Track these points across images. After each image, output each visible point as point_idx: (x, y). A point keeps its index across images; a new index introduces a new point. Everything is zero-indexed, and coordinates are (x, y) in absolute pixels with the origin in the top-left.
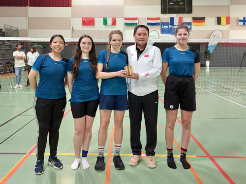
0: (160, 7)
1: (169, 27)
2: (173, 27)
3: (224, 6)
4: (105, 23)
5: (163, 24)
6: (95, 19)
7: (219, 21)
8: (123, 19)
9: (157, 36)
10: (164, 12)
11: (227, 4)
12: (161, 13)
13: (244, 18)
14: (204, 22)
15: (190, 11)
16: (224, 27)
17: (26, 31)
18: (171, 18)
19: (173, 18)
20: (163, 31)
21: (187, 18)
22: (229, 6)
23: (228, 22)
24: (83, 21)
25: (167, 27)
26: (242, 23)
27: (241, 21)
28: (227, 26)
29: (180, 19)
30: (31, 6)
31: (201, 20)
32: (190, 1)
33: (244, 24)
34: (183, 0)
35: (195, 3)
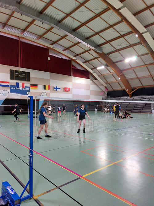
0: (9, 75)
1: (15, 88)
2: (18, 89)
3: (48, 79)
7: (45, 88)
9: (8, 94)
10: (12, 78)
12: (10, 79)
13: (57, 87)
14: (37, 87)
15: (29, 80)
16: (47, 91)
18: (17, 83)
21: (27, 84)
23: (49, 89)
27: (55, 88)
28: (48, 90)
29: (23, 84)
31: (35, 86)
32: (29, 73)
33: (57, 90)
34: (24, 72)
35: (31, 76)
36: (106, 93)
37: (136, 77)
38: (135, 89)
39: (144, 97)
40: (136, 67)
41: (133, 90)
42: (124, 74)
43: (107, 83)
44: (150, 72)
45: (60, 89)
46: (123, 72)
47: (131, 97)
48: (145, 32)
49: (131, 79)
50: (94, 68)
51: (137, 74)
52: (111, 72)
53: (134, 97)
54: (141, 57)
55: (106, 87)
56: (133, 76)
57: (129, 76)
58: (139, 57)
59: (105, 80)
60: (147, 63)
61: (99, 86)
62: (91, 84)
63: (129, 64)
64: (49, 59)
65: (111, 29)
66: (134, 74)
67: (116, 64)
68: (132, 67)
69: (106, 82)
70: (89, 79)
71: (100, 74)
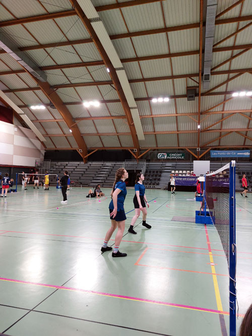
36: (43, 152)
37: (95, 132)
38: (93, 151)
39: (105, 163)
40: (98, 117)
41: (89, 152)
42: (78, 125)
43: (47, 135)
44: (115, 129)
46: (77, 122)
47: (86, 163)
48: (119, 69)
49: (89, 134)
50: (24, 106)
51: (97, 127)
52: (56, 118)
53: (90, 163)
54: (107, 104)
55: (42, 143)
56: (92, 130)
57: (86, 128)
58: (104, 104)
59: (42, 130)
60: (113, 114)
61: (31, 139)
62: (15, 134)
63: (88, 111)
65: (69, 47)
66: (93, 128)
67: (67, 106)
68: (92, 116)
69: (44, 133)
70: (12, 123)
71: (34, 119)
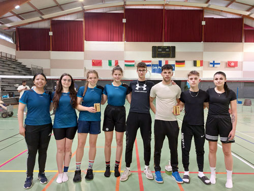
0: (151, 52)
1: (158, 68)
3: (199, 53)
4: (110, 64)
5: (154, 65)
6: (102, 61)
7: (195, 64)
8: (124, 61)
9: (149, 75)
10: (154, 56)
11: (201, 51)
12: (152, 57)
13: (214, 62)
14: (184, 64)
15: (174, 56)
16: (199, 68)
17: (49, 70)
18: (159, 61)
19: (161, 61)
20: (154, 71)
21: (171, 62)
22: (202, 52)
23: (202, 65)
24: (93, 62)
25: (156, 68)
26: (212, 65)
27: (211, 64)
28: (201, 67)
29: (167, 62)
30: (53, 50)
31: (181, 63)
32: (174, 48)
33: (214, 66)
34: (168, 47)
35: (177, 50)
45: (219, 64)
64: (204, 23)
